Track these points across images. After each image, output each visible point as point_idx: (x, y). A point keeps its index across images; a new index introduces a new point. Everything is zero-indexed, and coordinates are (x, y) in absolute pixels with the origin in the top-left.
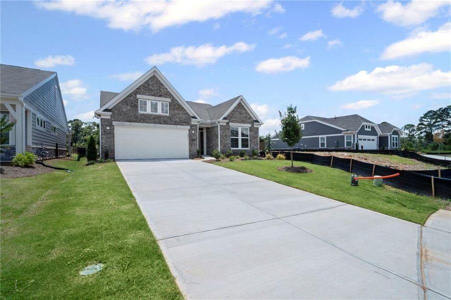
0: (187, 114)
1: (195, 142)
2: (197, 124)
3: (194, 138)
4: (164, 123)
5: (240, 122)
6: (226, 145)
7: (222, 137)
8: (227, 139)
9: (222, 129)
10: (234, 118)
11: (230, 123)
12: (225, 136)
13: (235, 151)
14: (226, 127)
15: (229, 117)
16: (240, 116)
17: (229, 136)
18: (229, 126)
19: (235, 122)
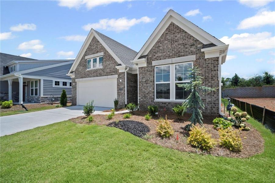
2: (124, 71)
3: (122, 87)
4: (99, 75)
5: (172, 56)
6: (147, 95)
7: (141, 84)
8: (148, 86)
9: (141, 72)
10: (160, 53)
11: (153, 62)
12: (146, 82)
13: (161, 103)
14: (147, 69)
15: (151, 53)
16: (171, 46)
17: (151, 82)
18: (151, 67)
19: (162, 58)
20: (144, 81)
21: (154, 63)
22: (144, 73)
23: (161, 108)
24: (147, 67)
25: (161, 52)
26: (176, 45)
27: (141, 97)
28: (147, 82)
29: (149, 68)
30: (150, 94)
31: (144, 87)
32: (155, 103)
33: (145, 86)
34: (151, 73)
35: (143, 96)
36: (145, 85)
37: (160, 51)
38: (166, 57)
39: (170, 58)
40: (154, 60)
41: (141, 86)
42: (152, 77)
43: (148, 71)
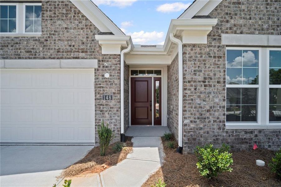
0: (90, 26)
1: (112, 103)
2: (118, 52)
3: (110, 91)
4: (27, 55)
5: (268, 29)
6: (208, 114)
7: (192, 86)
8: (210, 93)
9: (191, 57)
10: (241, 18)
11: (223, 36)
12: (204, 82)
13: (243, 133)
14: (208, 49)
15: (219, 14)
16: (267, 8)
17: (218, 82)
18: (219, 47)
19: (245, 29)
20: (201, 78)
21: (227, 39)
22: (199, 61)
23: (243, 143)
24: (209, 46)
25: (243, 16)
26: (276, 8)
27: (192, 119)
28: (207, 83)
29: (212, 48)
30: (215, 111)
31: (198, 94)
32: (227, 132)
33: (201, 93)
34: (219, 61)
35: (198, 115)
36: (202, 89)
37: (241, 15)
38: (255, 29)
39: (264, 34)
40: (227, 33)
41: (192, 93)
42: (222, 71)
43: (211, 57)
